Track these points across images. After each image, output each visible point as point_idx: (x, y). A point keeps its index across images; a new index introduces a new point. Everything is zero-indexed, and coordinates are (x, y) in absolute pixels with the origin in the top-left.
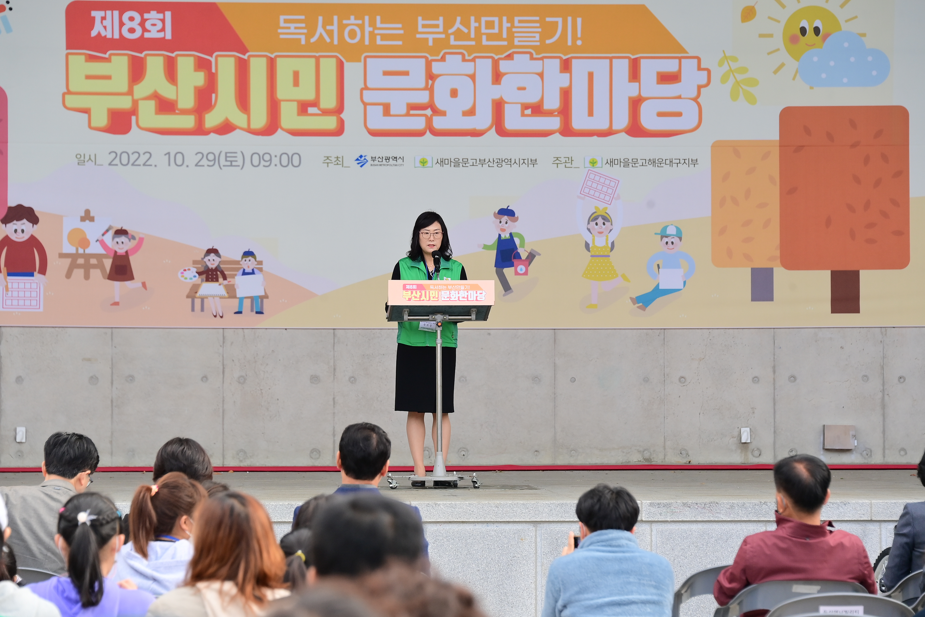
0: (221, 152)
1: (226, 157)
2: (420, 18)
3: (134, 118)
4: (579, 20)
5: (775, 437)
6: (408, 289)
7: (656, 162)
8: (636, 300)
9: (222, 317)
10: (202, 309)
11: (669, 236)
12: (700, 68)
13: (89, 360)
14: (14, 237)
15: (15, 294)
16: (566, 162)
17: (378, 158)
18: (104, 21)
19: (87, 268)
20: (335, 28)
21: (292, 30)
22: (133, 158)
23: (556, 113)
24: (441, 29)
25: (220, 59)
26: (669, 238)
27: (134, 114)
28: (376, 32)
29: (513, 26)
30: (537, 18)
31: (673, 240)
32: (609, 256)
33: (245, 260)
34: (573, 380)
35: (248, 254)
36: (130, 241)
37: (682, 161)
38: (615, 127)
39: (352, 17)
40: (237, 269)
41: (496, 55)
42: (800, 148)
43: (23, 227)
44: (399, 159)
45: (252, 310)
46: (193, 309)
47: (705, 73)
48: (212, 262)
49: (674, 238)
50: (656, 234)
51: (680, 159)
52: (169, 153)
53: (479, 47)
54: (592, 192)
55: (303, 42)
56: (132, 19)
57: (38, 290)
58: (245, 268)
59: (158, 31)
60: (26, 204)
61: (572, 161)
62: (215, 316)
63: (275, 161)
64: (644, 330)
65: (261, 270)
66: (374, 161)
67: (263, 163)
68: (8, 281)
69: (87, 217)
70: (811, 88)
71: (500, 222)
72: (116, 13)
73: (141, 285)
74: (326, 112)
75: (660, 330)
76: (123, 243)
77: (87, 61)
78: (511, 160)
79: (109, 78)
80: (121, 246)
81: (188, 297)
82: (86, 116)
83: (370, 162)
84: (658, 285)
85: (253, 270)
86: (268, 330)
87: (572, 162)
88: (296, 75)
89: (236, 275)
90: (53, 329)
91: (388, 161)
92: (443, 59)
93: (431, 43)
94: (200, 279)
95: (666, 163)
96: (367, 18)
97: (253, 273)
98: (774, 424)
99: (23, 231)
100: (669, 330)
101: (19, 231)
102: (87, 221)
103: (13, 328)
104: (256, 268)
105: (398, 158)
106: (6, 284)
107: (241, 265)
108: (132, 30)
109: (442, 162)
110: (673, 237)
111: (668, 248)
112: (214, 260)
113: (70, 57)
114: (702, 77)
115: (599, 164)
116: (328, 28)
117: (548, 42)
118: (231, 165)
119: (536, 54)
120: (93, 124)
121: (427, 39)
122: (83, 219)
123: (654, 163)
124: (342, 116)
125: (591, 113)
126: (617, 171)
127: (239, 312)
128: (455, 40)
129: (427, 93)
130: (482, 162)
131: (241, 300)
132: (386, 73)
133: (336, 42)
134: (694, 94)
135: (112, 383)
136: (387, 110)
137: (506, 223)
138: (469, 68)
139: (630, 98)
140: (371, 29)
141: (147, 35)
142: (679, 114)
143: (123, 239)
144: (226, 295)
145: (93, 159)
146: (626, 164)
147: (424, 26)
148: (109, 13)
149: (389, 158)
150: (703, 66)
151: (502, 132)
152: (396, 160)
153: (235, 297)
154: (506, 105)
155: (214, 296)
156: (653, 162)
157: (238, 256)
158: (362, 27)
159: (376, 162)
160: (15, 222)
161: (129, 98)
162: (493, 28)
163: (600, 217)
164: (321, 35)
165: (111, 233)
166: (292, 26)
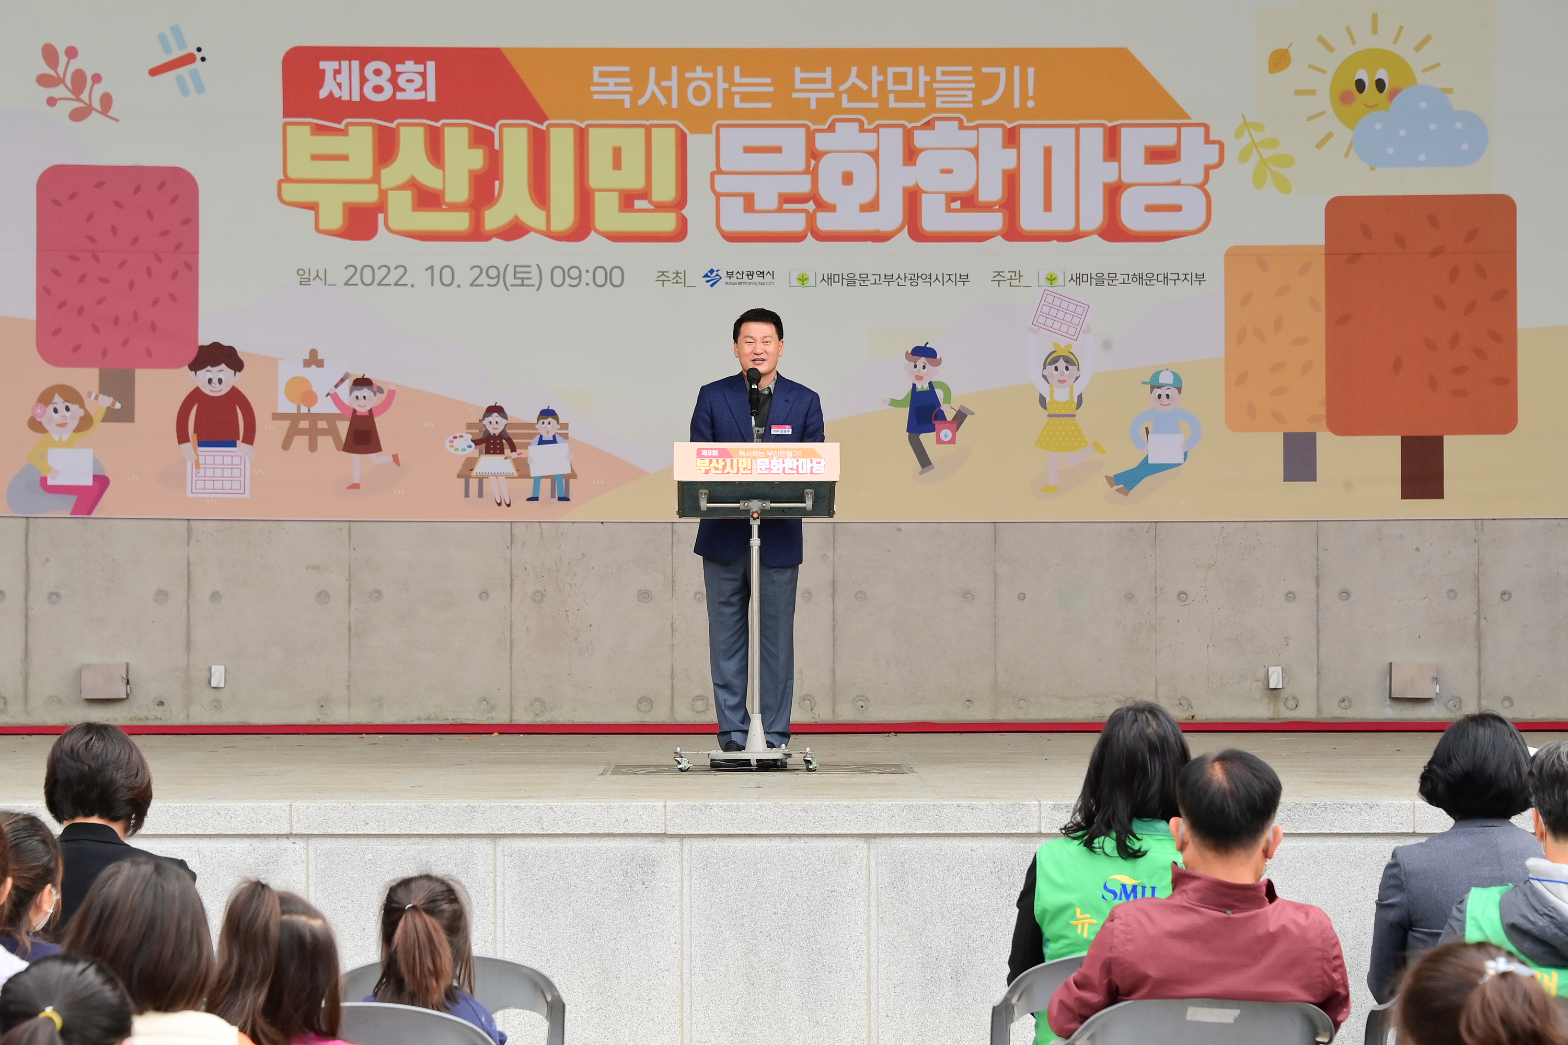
0: (508, 265)
1: (515, 272)
2: (797, 69)
3: (381, 217)
4: (1031, 71)
5: (1318, 680)
6: (704, 457)
7: (1143, 279)
8: (1114, 480)
9: (509, 505)
10: (481, 495)
11: (1163, 387)
12: (1208, 141)
13: (316, 568)
14: (207, 390)
15: (209, 472)
16: (1011, 279)
17: (736, 274)
18: (338, 76)
19: (313, 435)
20: (673, 83)
21: (611, 88)
22: (380, 274)
23: (997, 207)
24: (828, 85)
25: (505, 130)
26: (1162, 388)
27: (382, 212)
28: (734, 89)
29: (933, 80)
30: (970, 69)
31: (1168, 392)
32: (1075, 416)
33: (543, 423)
34: (1022, 597)
35: (547, 413)
36: (375, 395)
37: (1182, 277)
38: (1083, 227)
39: (699, 68)
40: (531, 436)
41: (910, 123)
42: (1355, 257)
43: (221, 375)
44: (767, 275)
45: (553, 496)
46: (467, 495)
47: (1217, 147)
48: (495, 425)
49: (1170, 389)
50: (1143, 383)
51: (1178, 274)
52: (432, 267)
53: (884, 112)
54: (1050, 322)
55: (627, 105)
56: (378, 72)
57: (242, 467)
58: (542, 435)
59: (416, 90)
60: (225, 343)
61: (1020, 276)
62: (499, 504)
63: (588, 278)
64: (1126, 524)
65: (565, 437)
66: (730, 277)
67: (568, 280)
68: (200, 453)
69: (314, 360)
70: (1372, 169)
71: (915, 366)
72: (356, 64)
73: (391, 459)
74: (660, 207)
75: (1150, 523)
76: (365, 397)
77: (313, 134)
78: (930, 275)
79: (345, 158)
80: (362, 402)
81: (459, 476)
82: (312, 213)
83: (725, 279)
84: (1147, 458)
85: (554, 437)
86: (576, 524)
87: (1021, 278)
88: (617, 153)
89: (529, 444)
90: (264, 523)
91: (750, 277)
92: (831, 129)
93: (813, 106)
94: (477, 451)
95: (1159, 280)
96: (720, 69)
97: (554, 441)
98: (1318, 662)
99: (220, 381)
100: (1163, 524)
101: (215, 381)
102: (314, 367)
103: (207, 522)
104: (559, 434)
105: (765, 274)
106: (196, 458)
107: (537, 429)
108: (378, 89)
109: (830, 279)
110: (1169, 387)
111: (1161, 404)
112: (497, 422)
113: (289, 128)
114: (1212, 155)
115: (1060, 281)
116: (664, 84)
117: (985, 103)
118: (523, 285)
119: (968, 121)
120: (322, 226)
121: (808, 100)
122: (307, 364)
123: (1141, 279)
124: (684, 212)
125: (1048, 207)
126: (1086, 291)
127: (535, 499)
128: (849, 101)
129: (808, 178)
130: (889, 279)
131: (537, 480)
132: (748, 150)
133: (675, 105)
134: (1200, 179)
135: (350, 602)
136: (749, 203)
137: (924, 367)
138: (869, 142)
139: (1106, 185)
140: (726, 85)
141: (400, 96)
142: (1177, 208)
143: (365, 392)
144: (516, 474)
145: (322, 277)
146: (1100, 281)
147: (803, 81)
148: (345, 64)
149: (753, 273)
150: (1212, 138)
151: (918, 234)
152: (763, 277)
153: (528, 476)
154: (923, 195)
155: (497, 476)
156: (1139, 278)
157: (531, 416)
158: (713, 82)
159: (734, 280)
160: (209, 368)
161: (375, 186)
162: (904, 83)
163: (1061, 359)
164: (653, 94)
165: (348, 384)
166: (611, 81)
